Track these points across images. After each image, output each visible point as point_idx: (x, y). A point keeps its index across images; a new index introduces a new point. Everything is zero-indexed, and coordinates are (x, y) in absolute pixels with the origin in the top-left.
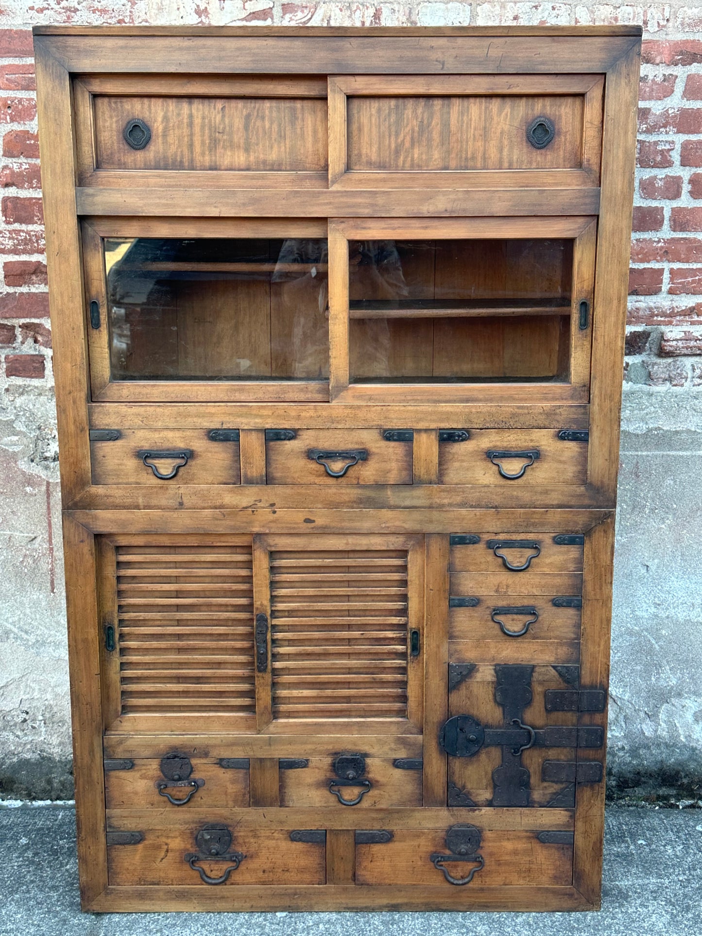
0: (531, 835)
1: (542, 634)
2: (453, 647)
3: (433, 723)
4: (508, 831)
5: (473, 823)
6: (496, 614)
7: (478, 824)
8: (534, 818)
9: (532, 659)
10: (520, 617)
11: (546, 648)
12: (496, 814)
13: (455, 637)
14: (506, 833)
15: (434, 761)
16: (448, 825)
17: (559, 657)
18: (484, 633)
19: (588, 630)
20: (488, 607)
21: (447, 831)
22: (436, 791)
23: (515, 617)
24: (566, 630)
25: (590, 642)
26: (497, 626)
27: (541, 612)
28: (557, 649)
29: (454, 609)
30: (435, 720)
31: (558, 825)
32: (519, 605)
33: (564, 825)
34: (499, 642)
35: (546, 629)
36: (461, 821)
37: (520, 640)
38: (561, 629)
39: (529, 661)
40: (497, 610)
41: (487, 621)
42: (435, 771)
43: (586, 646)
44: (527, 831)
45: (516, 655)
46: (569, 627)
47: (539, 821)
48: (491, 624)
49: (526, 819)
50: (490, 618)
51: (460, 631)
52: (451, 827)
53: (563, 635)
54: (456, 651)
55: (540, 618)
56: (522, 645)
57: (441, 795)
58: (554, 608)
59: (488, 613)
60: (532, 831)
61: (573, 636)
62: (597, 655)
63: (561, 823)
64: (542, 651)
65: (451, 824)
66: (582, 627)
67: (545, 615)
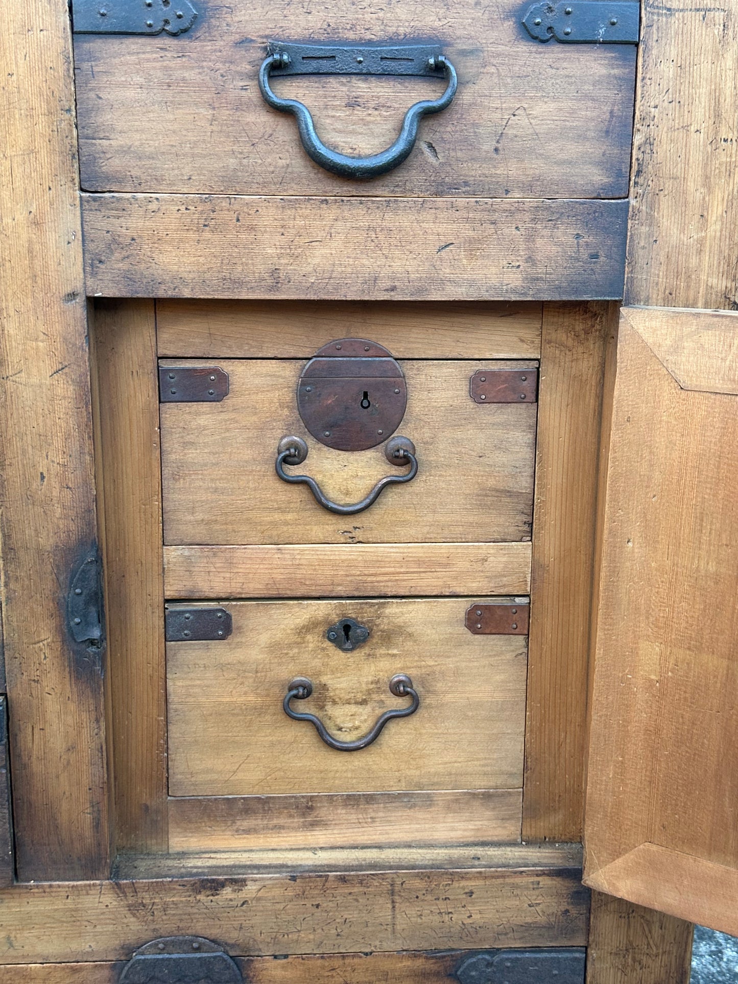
0: (430, 966)
1: (473, 171)
2: (100, 222)
3: (39, 551)
4: (344, 956)
5: (214, 932)
6: (278, 70)
7: (233, 936)
8: (442, 906)
9: (432, 280)
10: (382, 90)
11: (491, 229)
12: (302, 895)
13: (108, 178)
14: (337, 963)
15: (52, 705)
16: (116, 943)
17: (541, 270)
18: (232, 162)
19: (663, 150)
20: (244, 42)
21: (117, 967)
22: (63, 819)
23: (362, 88)
24: (573, 150)
25: (665, 203)
26: (283, 131)
27: (469, 67)
28: (530, 238)
29: (96, 45)
30: (47, 541)
31: (527, 927)
32: (377, 33)
33: (550, 927)
34: (292, 204)
35: (487, 146)
36: (167, 924)
37: (381, 190)
38: (552, 147)
39: (420, 290)
40: (282, 50)
41: (239, 106)
42: (58, 744)
43: (651, 221)
44: (415, 954)
45: (368, 264)
46: (581, 137)
47: (459, 917)
48: (262, 120)
49: (412, 911)
50: (252, 94)
51: (125, 151)
52: (128, 950)
53: (556, 173)
54: (114, 243)
55: (466, 97)
56: (390, 219)
57: (88, 833)
58: (525, 48)
59: (247, 68)
60: (431, 954)
61: (598, 178)
62: (694, 261)
63: (541, 919)
64: (473, 247)
65: (131, 939)
66: (638, 139)
67: (482, 85)
